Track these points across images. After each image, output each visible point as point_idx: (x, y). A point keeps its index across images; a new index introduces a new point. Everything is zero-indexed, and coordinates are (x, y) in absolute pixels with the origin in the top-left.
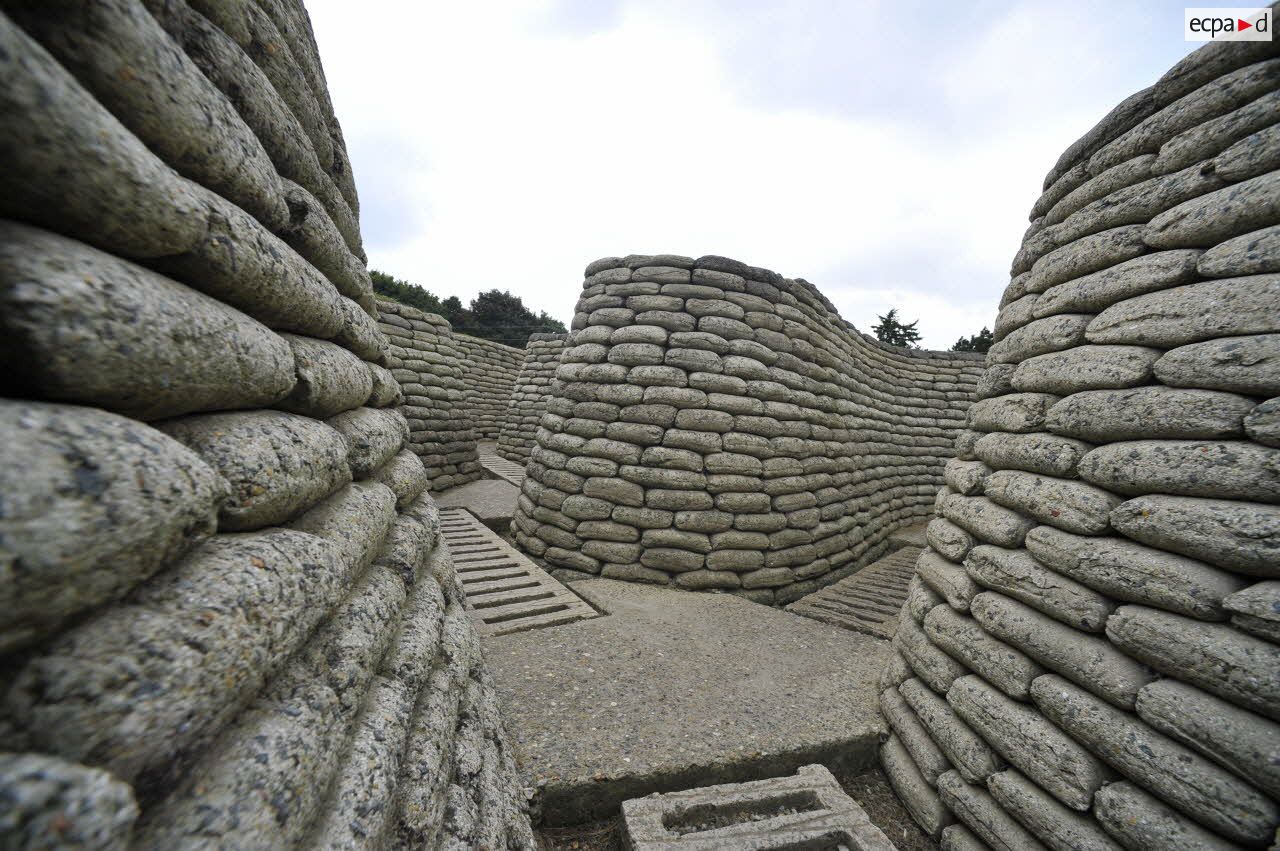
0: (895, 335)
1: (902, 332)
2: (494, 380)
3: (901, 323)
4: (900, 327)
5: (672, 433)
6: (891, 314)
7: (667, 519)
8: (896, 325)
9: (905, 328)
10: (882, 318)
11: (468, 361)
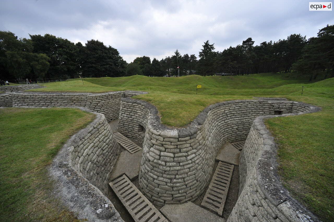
0: (208, 48)
1: (210, 47)
2: (110, 104)
3: (210, 44)
4: (210, 45)
5: (177, 176)
6: (207, 42)
7: (177, 192)
8: (209, 45)
9: (211, 46)
10: (205, 43)
11: (103, 102)
